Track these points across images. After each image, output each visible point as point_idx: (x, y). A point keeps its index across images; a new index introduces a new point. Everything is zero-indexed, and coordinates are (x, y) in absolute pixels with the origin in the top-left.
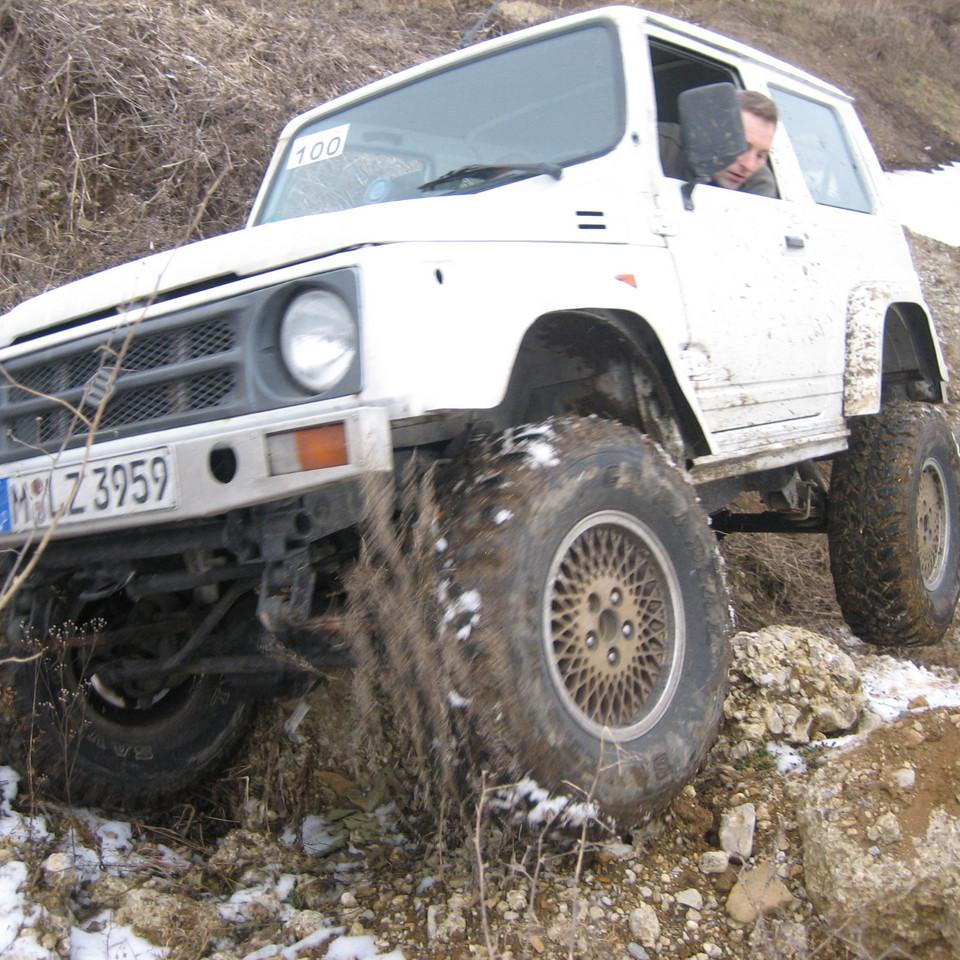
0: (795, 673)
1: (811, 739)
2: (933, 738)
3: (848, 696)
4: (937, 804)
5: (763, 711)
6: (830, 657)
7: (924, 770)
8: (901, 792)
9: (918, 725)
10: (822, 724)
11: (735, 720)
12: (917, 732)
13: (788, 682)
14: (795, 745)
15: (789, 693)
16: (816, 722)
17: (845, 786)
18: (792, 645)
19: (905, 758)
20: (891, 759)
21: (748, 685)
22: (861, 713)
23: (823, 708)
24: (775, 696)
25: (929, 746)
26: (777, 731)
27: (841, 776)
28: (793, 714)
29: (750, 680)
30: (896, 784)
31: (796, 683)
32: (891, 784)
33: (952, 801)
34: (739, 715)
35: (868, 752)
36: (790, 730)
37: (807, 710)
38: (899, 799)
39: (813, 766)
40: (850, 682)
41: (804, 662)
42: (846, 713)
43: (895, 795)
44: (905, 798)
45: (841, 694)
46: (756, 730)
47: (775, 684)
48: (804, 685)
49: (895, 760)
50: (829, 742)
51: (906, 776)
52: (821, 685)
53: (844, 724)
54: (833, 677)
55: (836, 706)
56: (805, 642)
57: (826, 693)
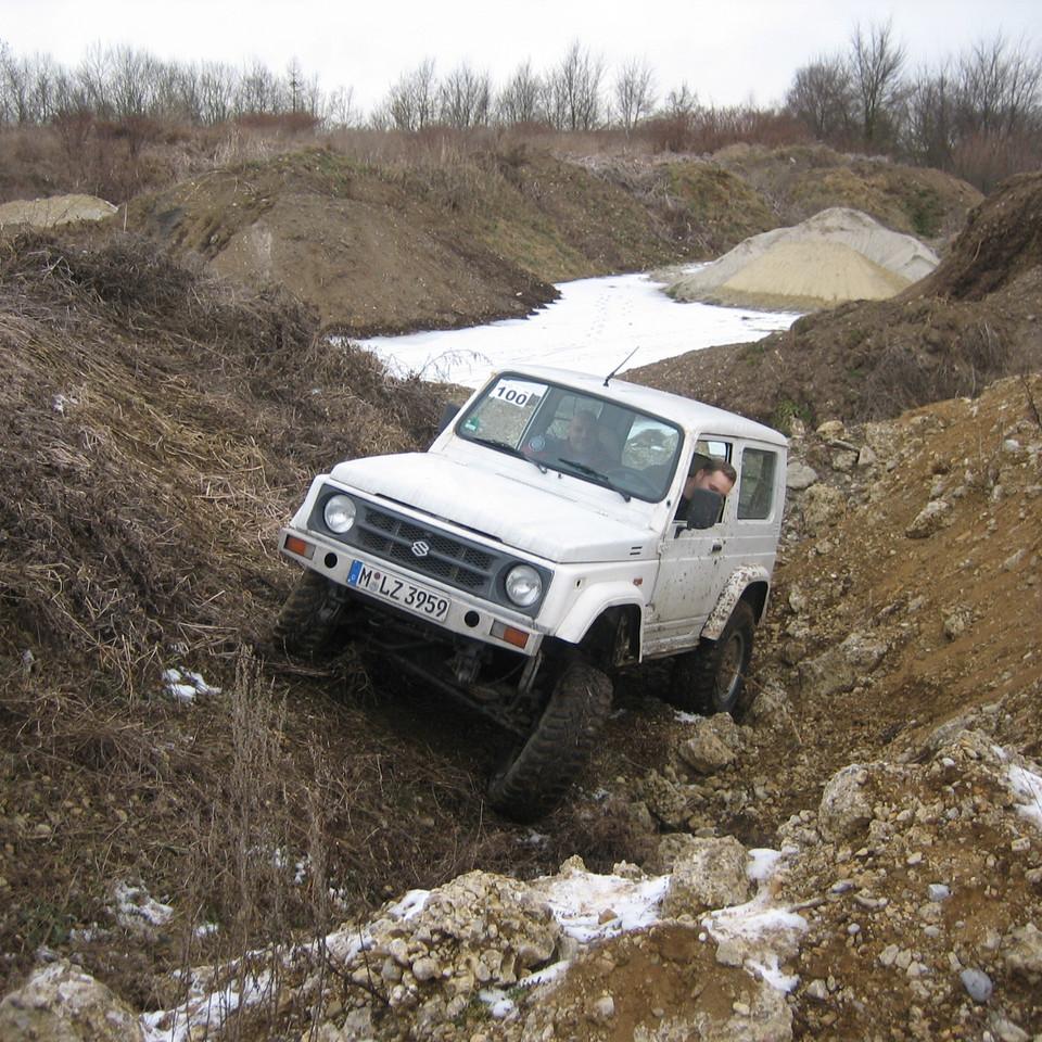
0: (490, 918)
1: (518, 978)
2: (622, 963)
3: (543, 928)
4: (637, 1022)
5: (468, 962)
6: (519, 895)
7: (620, 994)
8: (605, 1019)
9: (607, 954)
10: (524, 961)
11: (445, 978)
12: (607, 960)
13: (485, 928)
14: (505, 987)
15: (488, 939)
16: (519, 961)
17: (555, 1026)
18: (482, 892)
19: (602, 987)
20: (591, 990)
21: (450, 941)
22: (559, 941)
23: (522, 946)
24: (476, 946)
25: (621, 972)
26: (486, 978)
27: (550, 1016)
28: (497, 960)
29: (450, 936)
30: (599, 1014)
31: (493, 929)
32: (595, 1015)
33: (649, 1016)
34: (447, 972)
35: (569, 987)
36: (497, 974)
37: (508, 952)
38: (604, 1026)
39: (524, 1007)
40: (542, 914)
41: (497, 906)
42: (545, 944)
43: (600, 1024)
44: (609, 1024)
45: (536, 928)
46: (465, 983)
47: (475, 934)
48: (500, 929)
49: (594, 990)
50: (534, 977)
51: (607, 1003)
52: (516, 924)
53: (545, 955)
54: (526, 913)
55: (534, 940)
56: (494, 886)
57: (522, 930)
